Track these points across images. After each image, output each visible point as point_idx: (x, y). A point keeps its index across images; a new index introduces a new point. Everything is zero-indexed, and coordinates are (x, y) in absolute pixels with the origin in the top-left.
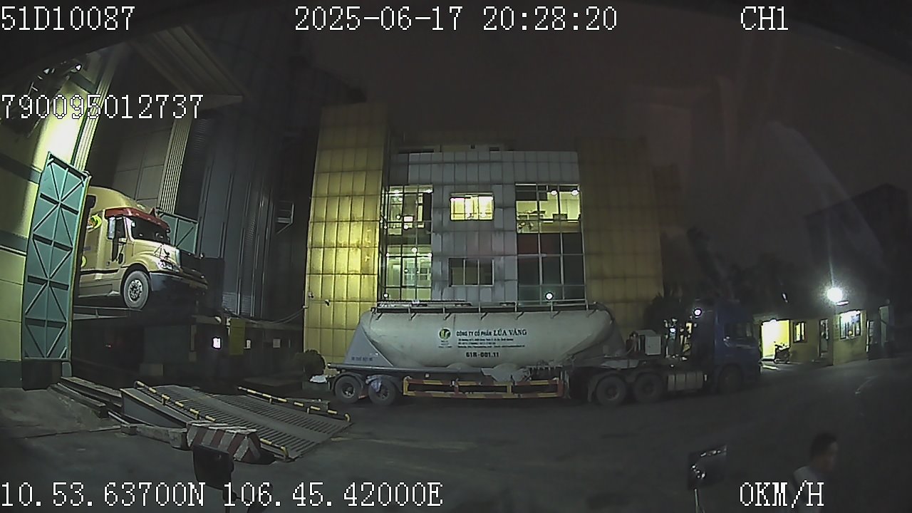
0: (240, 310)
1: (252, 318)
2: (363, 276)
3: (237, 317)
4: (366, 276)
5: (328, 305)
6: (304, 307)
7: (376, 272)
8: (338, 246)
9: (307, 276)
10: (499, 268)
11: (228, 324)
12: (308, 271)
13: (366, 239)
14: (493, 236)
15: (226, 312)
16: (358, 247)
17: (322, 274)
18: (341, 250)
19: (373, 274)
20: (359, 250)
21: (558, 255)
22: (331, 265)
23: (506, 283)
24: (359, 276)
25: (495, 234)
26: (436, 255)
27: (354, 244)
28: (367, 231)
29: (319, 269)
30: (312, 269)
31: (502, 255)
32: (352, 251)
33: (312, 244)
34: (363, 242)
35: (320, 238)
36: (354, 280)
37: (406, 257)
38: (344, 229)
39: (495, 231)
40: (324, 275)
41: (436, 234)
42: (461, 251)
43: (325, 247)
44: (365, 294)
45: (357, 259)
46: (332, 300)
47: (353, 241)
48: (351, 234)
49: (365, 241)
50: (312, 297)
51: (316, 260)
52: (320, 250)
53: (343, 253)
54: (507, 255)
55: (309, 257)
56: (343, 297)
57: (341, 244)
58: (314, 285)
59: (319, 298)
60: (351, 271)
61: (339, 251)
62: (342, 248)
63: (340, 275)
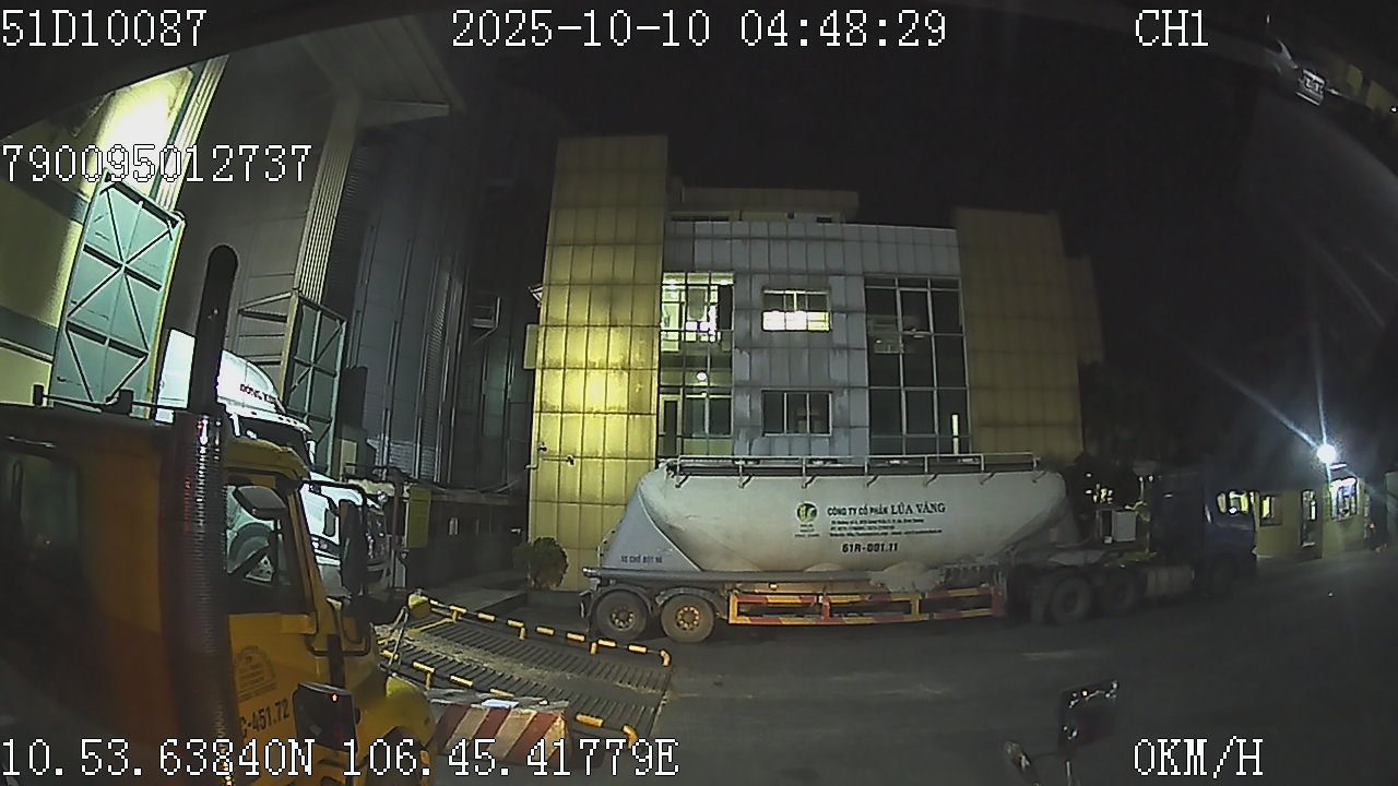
0: (420, 471)
2: (631, 417)
4: (637, 416)
5: (572, 463)
6: (530, 466)
7: (654, 411)
8: (588, 367)
9: (536, 416)
10: (840, 407)
12: (536, 407)
13: (637, 355)
14: (831, 356)
16: (623, 369)
17: (562, 413)
18: (593, 373)
19: (650, 414)
20: (626, 374)
21: (929, 389)
22: (574, 399)
23: (852, 431)
24: (625, 416)
25: (835, 354)
26: (740, 386)
27: (616, 365)
28: (639, 343)
29: (556, 404)
30: (544, 405)
31: (844, 387)
32: (613, 374)
33: (544, 362)
34: (632, 361)
35: (556, 354)
36: (617, 424)
37: (692, 387)
38: (599, 337)
39: (834, 349)
40: (564, 415)
41: (741, 352)
42: (781, 380)
43: (565, 367)
44: (636, 447)
45: (620, 389)
46: (579, 455)
47: (615, 359)
48: (611, 346)
49: (635, 359)
50: (545, 449)
51: (549, 388)
52: (558, 372)
53: (596, 377)
54: (853, 387)
55: (538, 384)
56: (597, 452)
57: (594, 363)
58: (547, 431)
59: (556, 452)
60: (609, 408)
61: (591, 374)
62: (595, 369)
63: (592, 415)
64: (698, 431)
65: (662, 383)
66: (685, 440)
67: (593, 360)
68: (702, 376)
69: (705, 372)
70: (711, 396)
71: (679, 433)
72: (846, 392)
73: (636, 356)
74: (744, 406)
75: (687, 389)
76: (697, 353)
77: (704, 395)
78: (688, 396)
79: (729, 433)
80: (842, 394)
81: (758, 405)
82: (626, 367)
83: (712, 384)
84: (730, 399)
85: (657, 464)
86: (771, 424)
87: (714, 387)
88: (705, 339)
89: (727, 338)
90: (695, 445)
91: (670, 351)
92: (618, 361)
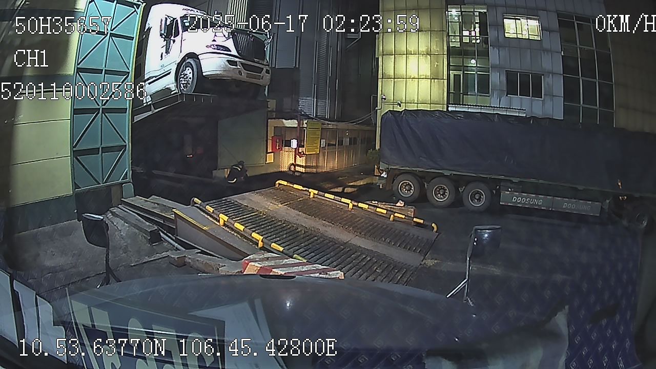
0: (316, 113)
1: (327, 120)
2: (433, 80)
3: (313, 119)
4: (436, 80)
5: (400, 106)
6: (377, 108)
7: (445, 77)
8: (408, 53)
9: (380, 81)
10: (548, 84)
11: (305, 126)
12: (380, 76)
15: (303, 115)
17: (394, 78)
19: (443, 79)
20: (429, 57)
21: (594, 80)
22: (401, 70)
23: (554, 98)
24: (429, 80)
25: (544, 53)
26: (494, 67)
27: (423, 52)
28: (435, 40)
29: (391, 74)
30: (384, 74)
31: (550, 73)
32: (421, 57)
33: (383, 52)
34: (432, 50)
35: (390, 47)
36: (425, 84)
37: (468, 66)
38: (413, 38)
39: (543, 50)
40: (395, 80)
41: (494, 48)
42: (516, 66)
43: (395, 54)
44: (435, 97)
45: (427, 65)
46: (404, 101)
47: (423, 48)
48: (422, 42)
49: (435, 50)
50: (385, 99)
51: (387, 66)
52: (391, 56)
53: (413, 59)
54: (554, 73)
55: (380, 63)
56: (414, 100)
57: (411, 51)
58: (386, 89)
59: (391, 100)
60: (421, 76)
61: (410, 57)
62: (412, 54)
63: (411, 79)
64: (471, 91)
65: (451, 64)
66: (464, 96)
67: (410, 50)
68: (473, 61)
69: (474, 59)
70: (478, 73)
71: (461, 92)
72: (551, 75)
73: (434, 47)
74: (497, 79)
75: (465, 68)
76: (469, 49)
77: (474, 73)
78: (465, 72)
79: (489, 93)
80: (549, 77)
81: (504, 78)
82: (429, 53)
83: (478, 65)
84: (489, 75)
85: (448, 107)
86: (511, 90)
87: (479, 67)
88: (474, 41)
89: (486, 41)
90: (470, 99)
91: (455, 47)
92: (424, 50)
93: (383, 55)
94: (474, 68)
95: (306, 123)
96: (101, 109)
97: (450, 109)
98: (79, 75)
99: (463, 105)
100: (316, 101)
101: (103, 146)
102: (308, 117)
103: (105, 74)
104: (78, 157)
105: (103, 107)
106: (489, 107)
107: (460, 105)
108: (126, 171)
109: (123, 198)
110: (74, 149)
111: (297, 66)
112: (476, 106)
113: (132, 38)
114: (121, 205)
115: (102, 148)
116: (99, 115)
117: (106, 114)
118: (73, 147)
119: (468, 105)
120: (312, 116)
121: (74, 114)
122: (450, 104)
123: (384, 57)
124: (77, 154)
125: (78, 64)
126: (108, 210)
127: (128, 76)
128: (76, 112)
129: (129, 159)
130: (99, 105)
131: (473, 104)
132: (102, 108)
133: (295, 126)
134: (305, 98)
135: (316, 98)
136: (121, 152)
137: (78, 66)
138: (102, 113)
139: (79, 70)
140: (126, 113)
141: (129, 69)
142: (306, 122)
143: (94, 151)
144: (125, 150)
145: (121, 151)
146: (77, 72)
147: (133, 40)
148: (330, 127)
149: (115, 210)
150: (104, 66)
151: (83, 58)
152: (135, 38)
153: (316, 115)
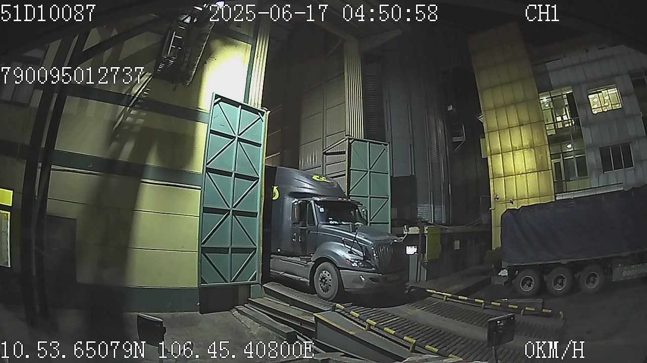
0: (434, 219)
1: (444, 225)
2: (539, 173)
3: (432, 224)
4: (542, 172)
5: (513, 204)
6: (490, 209)
7: (550, 168)
8: (514, 150)
9: (491, 181)
11: (426, 232)
12: (491, 177)
13: (537, 138)
14: (626, 122)
15: (423, 222)
18: (517, 153)
19: (549, 170)
20: (533, 150)
22: (510, 168)
24: (536, 173)
25: (628, 120)
26: (590, 147)
27: (527, 146)
28: (535, 132)
29: (501, 173)
30: (494, 174)
32: (526, 151)
33: (491, 152)
34: (535, 142)
35: (497, 146)
36: (532, 177)
37: (566, 152)
38: (516, 133)
39: (627, 118)
40: (505, 178)
41: (585, 128)
42: (606, 140)
43: (503, 152)
44: (543, 189)
45: (532, 159)
46: (515, 198)
47: (526, 143)
48: (523, 137)
49: (536, 141)
50: (498, 199)
51: (497, 165)
52: (499, 155)
53: (518, 154)
54: (640, 138)
55: (490, 164)
56: (525, 195)
57: (516, 147)
58: (498, 188)
59: (503, 198)
60: (528, 170)
61: (516, 154)
62: (517, 150)
63: (520, 175)
64: (572, 177)
65: (552, 153)
66: (567, 183)
68: (569, 146)
69: (571, 143)
70: (576, 156)
71: (563, 179)
72: (636, 141)
73: (536, 140)
74: (593, 158)
75: (564, 154)
76: (565, 134)
77: (572, 157)
78: (565, 158)
79: (587, 175)
80: (635, 143)
81: (599, 156)
82: (532, 146)
83: (575, 149)
84: (585, 156)
85: (556, 197)
86: (606, 165)
87: (576, 150)
88: (567, 125)
89: (577, 123)
90: (573, 185)
91: (552, 135)
92: (528, 144)
93: (491, 155)
94: (572, 153)
95: (427, 230)
96: (231, 211)
97: (557, 199)
98: (208, 174)
99: (566, 192)
100: (433, 207)
101: (233, 246)
102: (428, 224)
103: (235, 177)
104: (206, 254)
105: (234, 209)
106: (589, 189)
107: (564, 193)
108: (254, 273)
109: (250, 298)
110: (203, 246)
111: (413, 174)
112: (580, 190)
113: (259, 145)
114: (247, 304)
115: (232, 248)
116: (229, 216)
117: (237, 216)
118: (201, 243)
119: (573, 191)
120: (430, 222)
121: (203, 212)
122: (557, 194)
123: (492, 157)
124: (204, 251)
125: (207, 164)
126: (234, 308)
127: (257, 182)
128: (205, 210)
129: (259, 262)
130: (229, 207)
131: (577, 190)
132: (233, 211)
133: (417, 233)
134: (423, 205)
135: (433, 204)
136: (251, 255)
137: (207, 166)
138: (233, 215)
139: (209, 170)
140: (256, 217)
141: (258, 175)
142: (427, 228)
143: (224, 251)
144: (255, 252)
145: (250, 253)
146: (206, 172)
147: (260, 147)
148: (448, 231)
149: (241, 308)
150: (233, 170)
151: (211, 159)
152: (262, 145)
153: (434, 221)
